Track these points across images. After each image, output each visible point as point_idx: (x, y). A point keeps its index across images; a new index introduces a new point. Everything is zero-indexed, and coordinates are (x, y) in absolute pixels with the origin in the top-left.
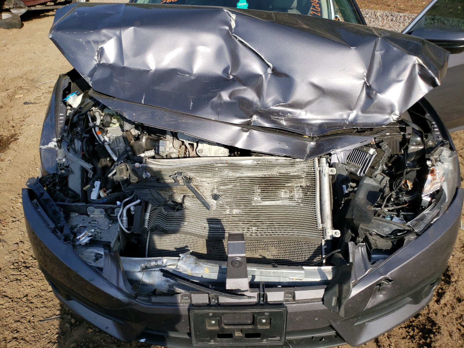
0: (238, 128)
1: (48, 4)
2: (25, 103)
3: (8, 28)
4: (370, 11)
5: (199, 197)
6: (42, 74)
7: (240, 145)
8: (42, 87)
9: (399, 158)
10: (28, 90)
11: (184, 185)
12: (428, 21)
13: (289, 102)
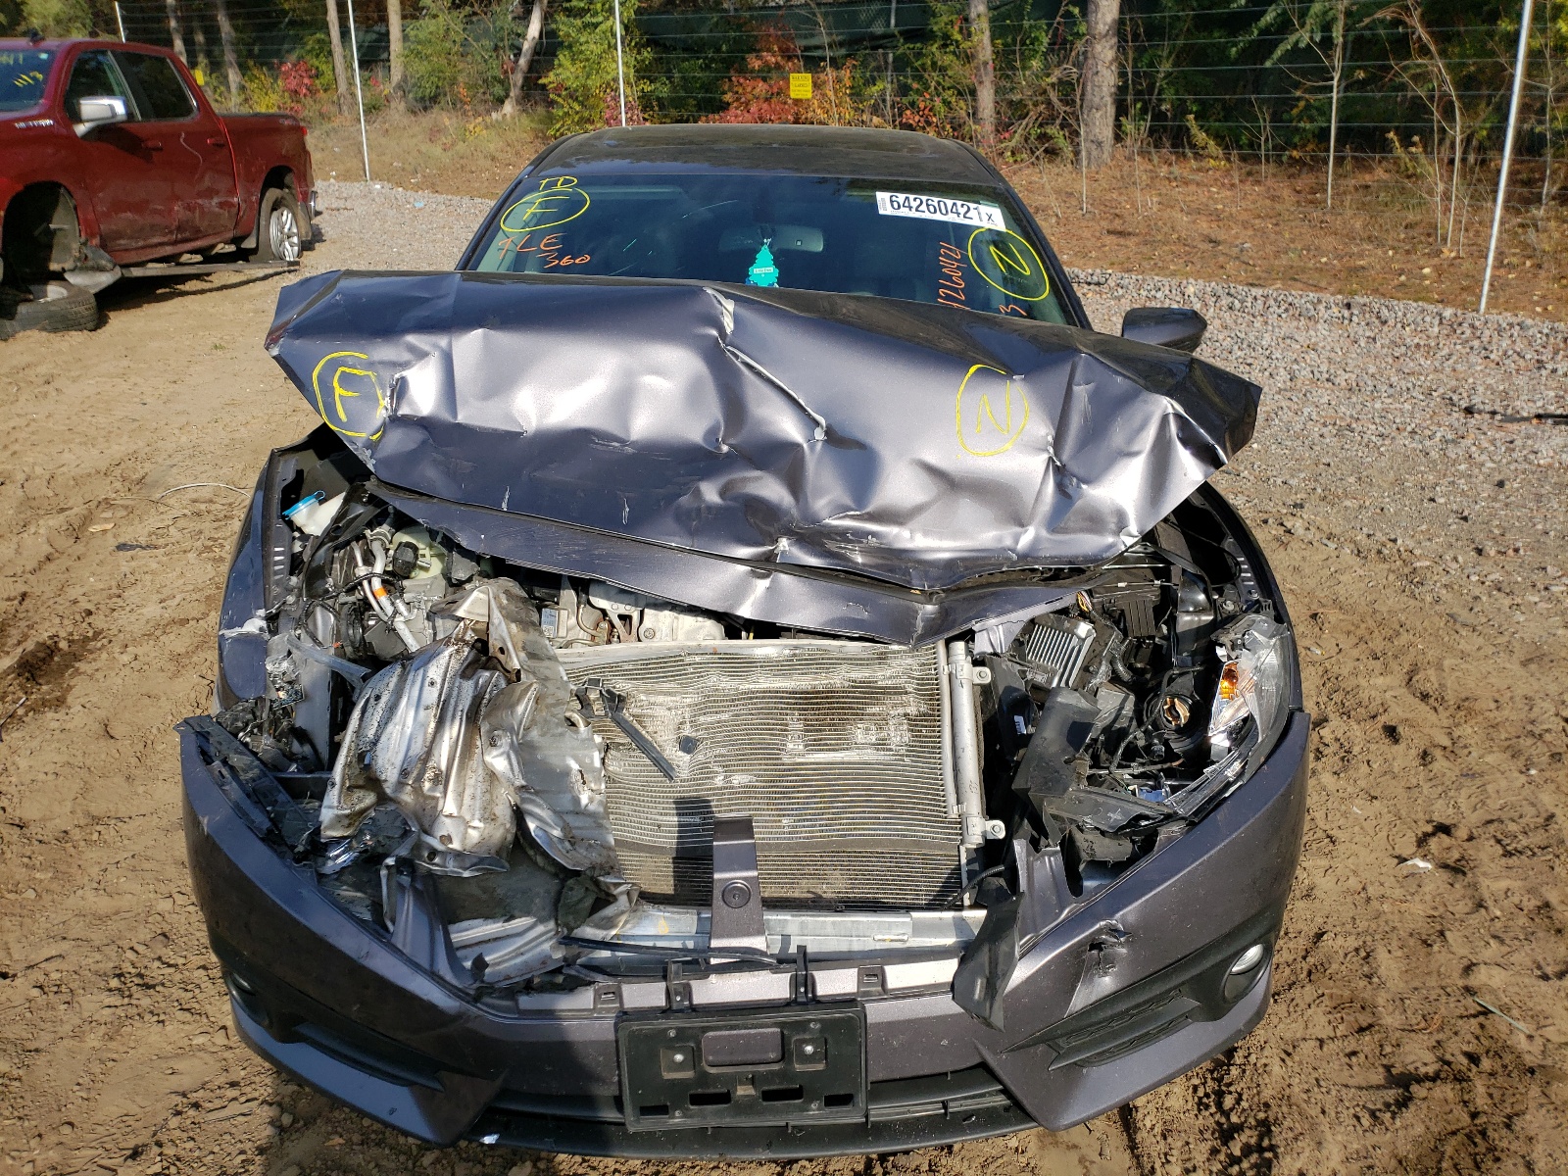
0: (743, 569)
1: (185, 258)
2: (122, 547)
3: (55, 330)
4: (1165, 281)
5: (644, 745)
6: (168, 462)
7: (746, 611)
8: (172, 501)
9: (1157, 648)
10: (130, 510)
11: (606, 715)
12: (1335, 310)
13: (870, 509)
